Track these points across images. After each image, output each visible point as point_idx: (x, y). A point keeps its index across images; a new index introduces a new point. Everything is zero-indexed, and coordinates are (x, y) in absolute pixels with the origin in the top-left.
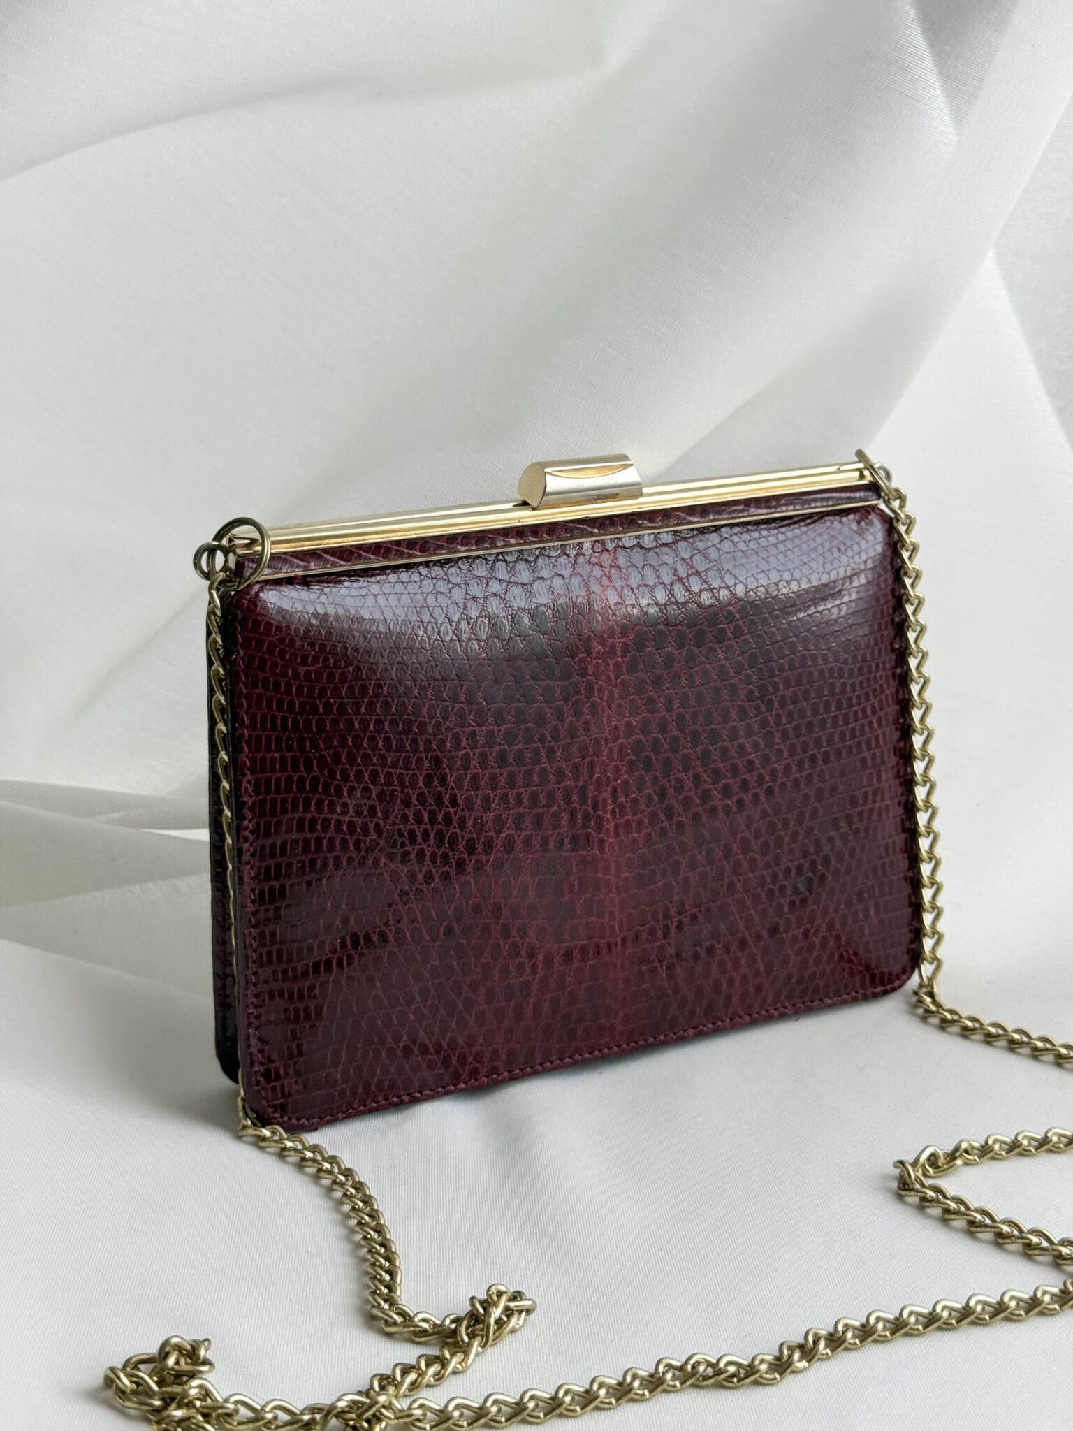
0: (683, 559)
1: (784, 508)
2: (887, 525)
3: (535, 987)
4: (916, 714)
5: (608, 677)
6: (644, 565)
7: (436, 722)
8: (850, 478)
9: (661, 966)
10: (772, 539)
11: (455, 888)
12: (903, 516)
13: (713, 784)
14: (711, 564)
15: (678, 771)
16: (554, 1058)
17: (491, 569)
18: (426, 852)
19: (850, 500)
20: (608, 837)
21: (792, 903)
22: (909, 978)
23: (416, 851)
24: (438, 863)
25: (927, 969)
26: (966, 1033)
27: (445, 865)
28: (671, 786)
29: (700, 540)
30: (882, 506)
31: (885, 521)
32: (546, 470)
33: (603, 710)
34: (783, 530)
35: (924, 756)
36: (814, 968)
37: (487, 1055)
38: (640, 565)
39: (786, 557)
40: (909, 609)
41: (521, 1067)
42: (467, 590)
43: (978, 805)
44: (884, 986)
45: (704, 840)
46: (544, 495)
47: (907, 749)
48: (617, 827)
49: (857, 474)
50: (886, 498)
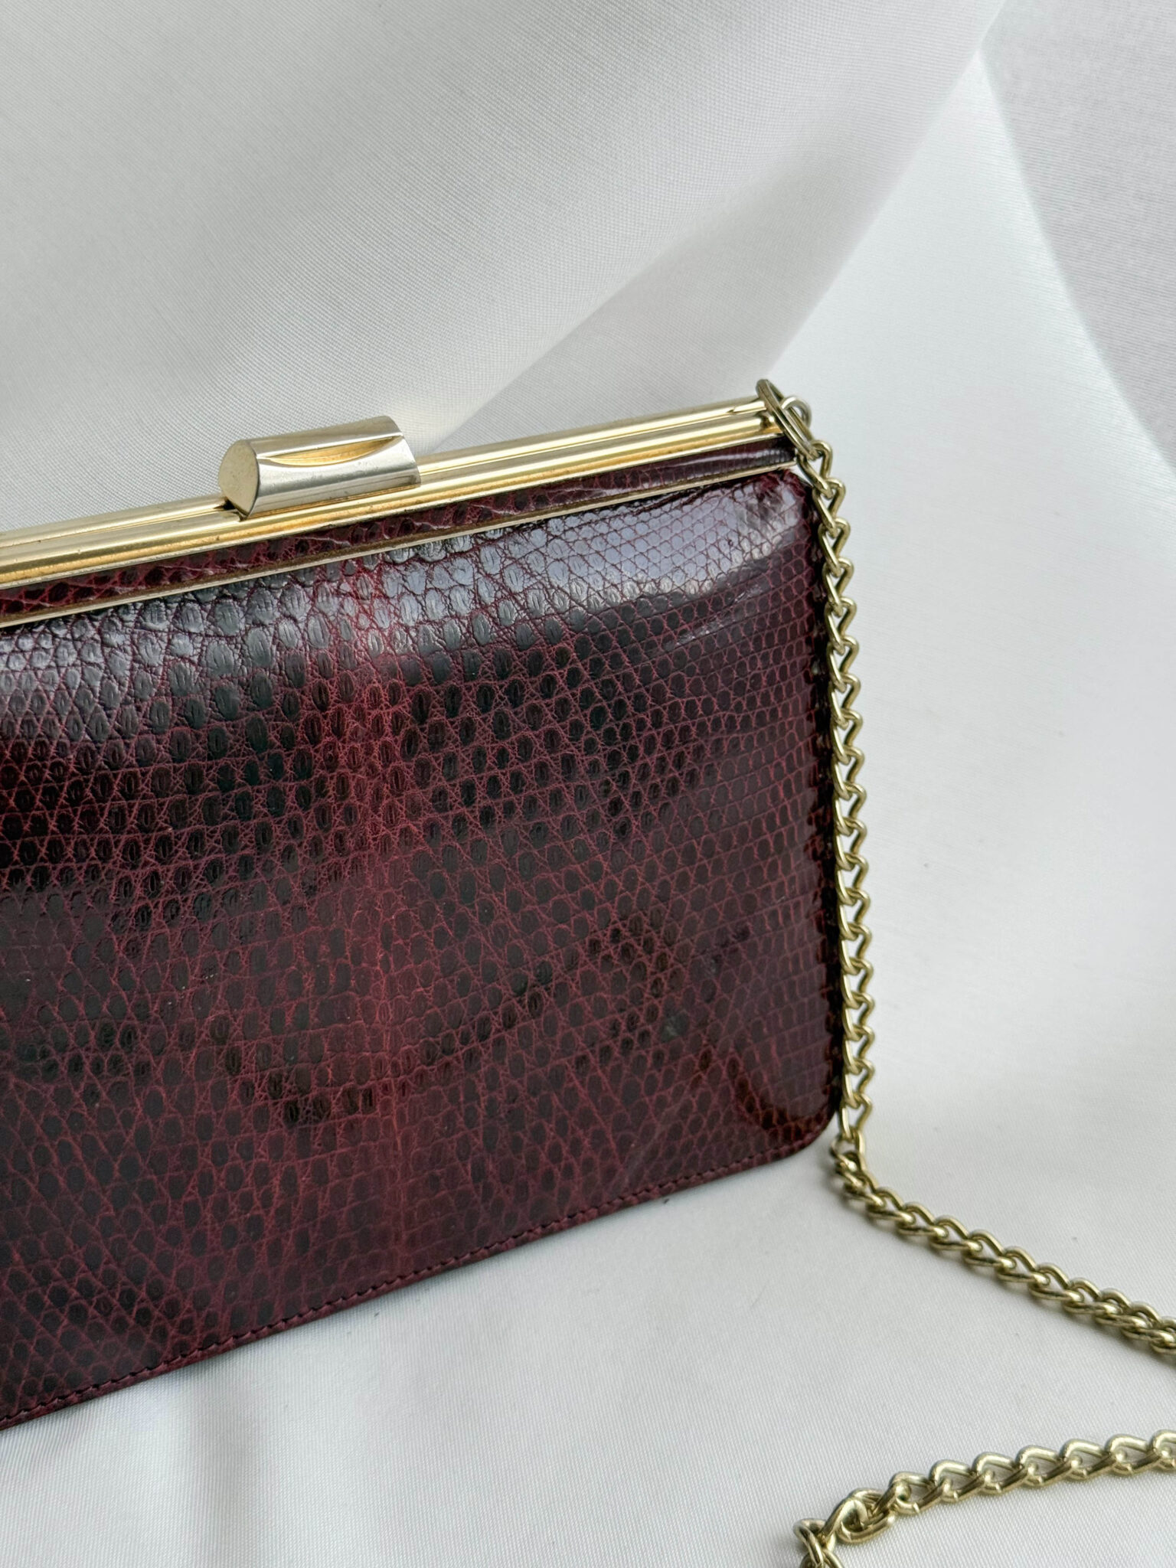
0: (488, 576)
1: (646, 486)
2: (802, 500)
3: (269, 1223)
4: (841, 771)
5: (372, 766)
6: (427, 590)
7: (89, 866)
8: (745, 429)
9: (464, 1165)
10: (628, 534)
11: (134, 1105)
12: (826, 486)
13: (539, 903)
14: (534, 581)
15: (484, 891)
16: (304, 1309)
17: (176, 617)
18: (84, 1059)
19: (746, 463)
20: (378, 998)
21: (658, 1056)
22: (824, 1127)
23: (66, 1060)
24: (105, 1073)
25: (849, 1116)
26: (903, 1231)
27: (117, 1073)
28: (474, 913)
29: (516, 543)
30: (796, 470)
31: (800, 494)
32: (259, 456)
33: (365, 815)
34: (644, 516)
35: (851, 829)
36: (690, 1136)
37: (199, 1324)
38: (419, 591)
39: (649, 560)
40: (833, 622)
41: (254, 1328)
42: (134, 654)
43: (926, 865)
44: (791, 1144)
45: (526, 984)
46: (257, 495)
47: (828, 817)
48: (391, 982)
49: (758, 422)
50: (802, 458)
